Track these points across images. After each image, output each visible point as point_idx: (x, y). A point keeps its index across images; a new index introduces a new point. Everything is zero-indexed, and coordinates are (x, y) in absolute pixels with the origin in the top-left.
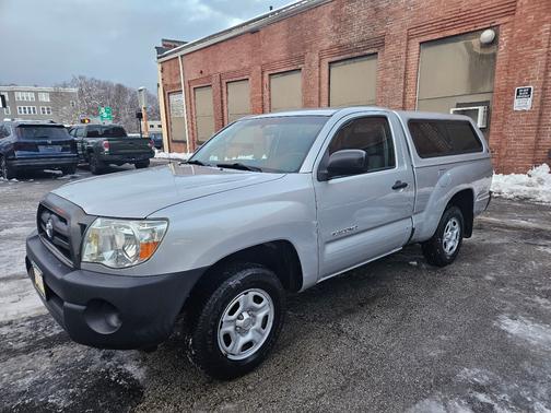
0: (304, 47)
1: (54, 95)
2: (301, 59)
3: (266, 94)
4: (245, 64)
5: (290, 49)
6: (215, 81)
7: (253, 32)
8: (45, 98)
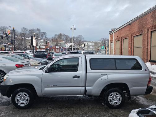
0: (143, 27)
1: (95, 43)
2: (142, 31)
3: (133, 42)
4: (127, 34)
5: (139, 28)
6: (121, 39)
7: (130, 24)
8: (93, 44)
